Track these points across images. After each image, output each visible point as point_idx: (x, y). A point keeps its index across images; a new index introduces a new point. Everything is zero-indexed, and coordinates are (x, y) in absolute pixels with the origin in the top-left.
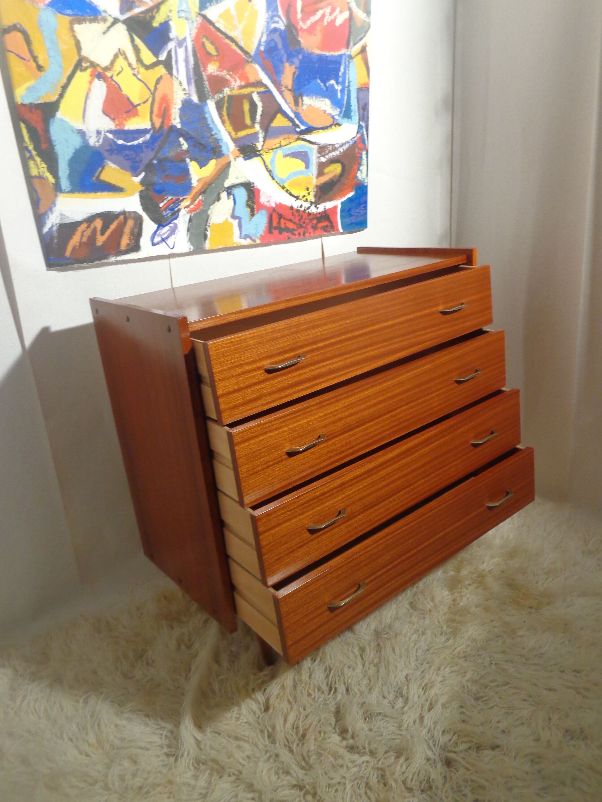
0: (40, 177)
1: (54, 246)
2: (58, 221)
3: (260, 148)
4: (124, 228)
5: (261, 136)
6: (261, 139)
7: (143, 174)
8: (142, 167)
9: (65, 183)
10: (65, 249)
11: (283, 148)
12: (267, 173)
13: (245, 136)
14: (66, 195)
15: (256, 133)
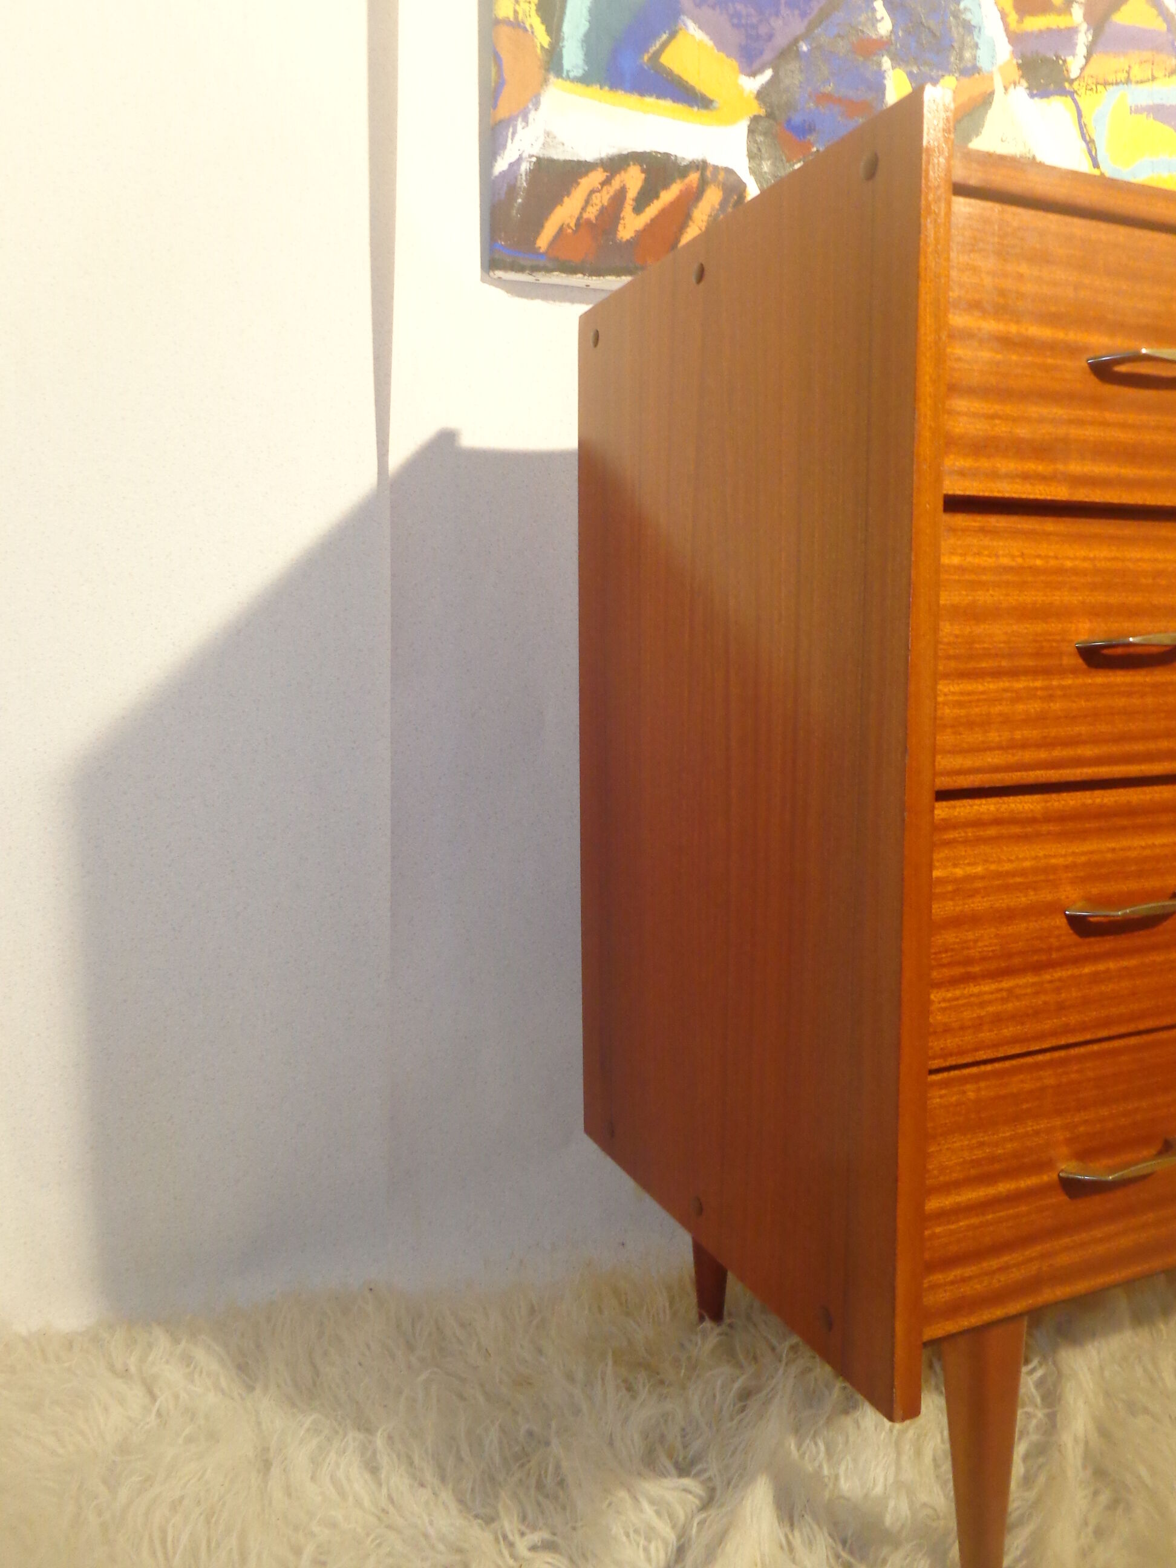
0: (517, 24)
1: (514, 212)
2: (537, 150)
3: (1073, 75)
4: (696, 207)
5: (1083, 39)
6: (1081, 50)
7: (768, 74)
8: (768, 55)
9: (573, 57)
10: (539, 226)
11: (1133, 86)
12: (1084, 144)
13: (1041, 32)
14: (568, 84)
15: (1072, 31)
